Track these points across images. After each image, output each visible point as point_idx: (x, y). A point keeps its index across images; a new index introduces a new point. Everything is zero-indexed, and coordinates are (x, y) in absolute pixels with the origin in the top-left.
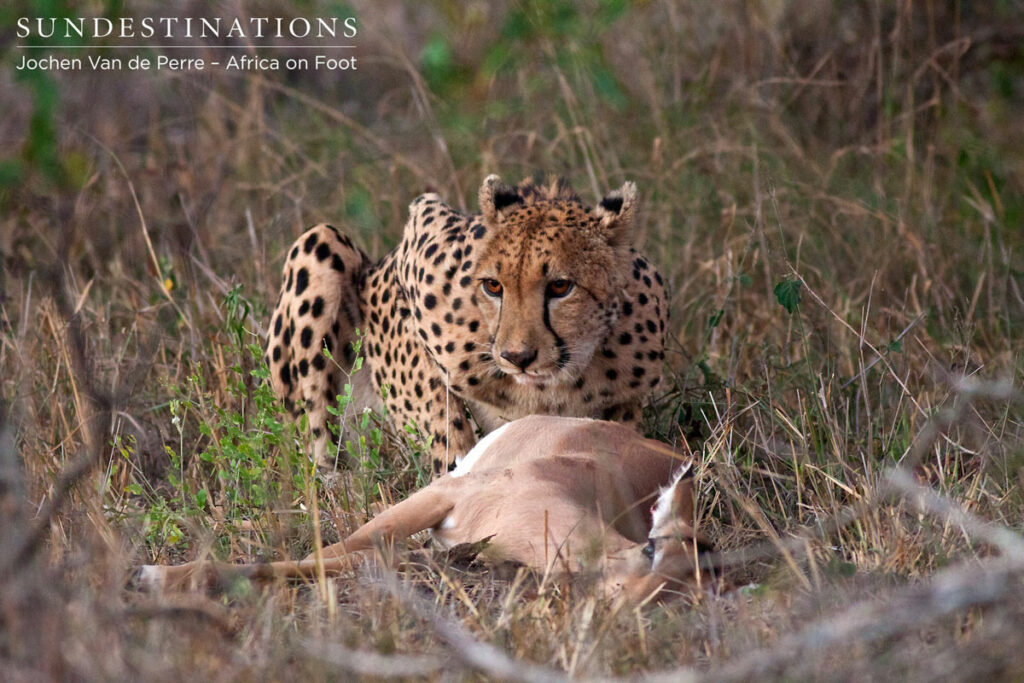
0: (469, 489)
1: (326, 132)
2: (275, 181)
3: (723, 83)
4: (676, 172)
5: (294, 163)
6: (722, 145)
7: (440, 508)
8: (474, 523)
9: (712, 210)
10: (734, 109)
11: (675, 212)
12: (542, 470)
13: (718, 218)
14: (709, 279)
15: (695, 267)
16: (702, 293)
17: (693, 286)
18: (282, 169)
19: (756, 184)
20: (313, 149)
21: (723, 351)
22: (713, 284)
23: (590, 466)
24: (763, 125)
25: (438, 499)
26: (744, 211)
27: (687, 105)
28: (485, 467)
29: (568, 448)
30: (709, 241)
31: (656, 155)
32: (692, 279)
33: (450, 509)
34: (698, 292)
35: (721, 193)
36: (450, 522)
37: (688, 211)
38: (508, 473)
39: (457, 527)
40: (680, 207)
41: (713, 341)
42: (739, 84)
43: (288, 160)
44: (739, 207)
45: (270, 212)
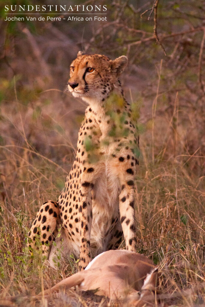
0: (89, 274)
1: (47, 166)
2: (32, 180)
3: (167, 156)
4: (152, 182)
5: (37, 175)
6: (166, 174)
7: (80, 280)
8: (90, 284)
9: (162, 194)
10: (170, 164)
11: (151, 194)
12: (111, 268)
13: (164, 196)
14: (161, 214)
15: (157, 211)
16: (159, 218)
17: (156, 216)
18: (34, 176)
19: (176, 186)
20: (43, 171)
21: (165, 236)
22: (163, 216)
23: (126, 268)
24: (178, 168)
25: (80, 277)
26: (172, 194)
27: (156, 162)
28: (94, 267)
29: (120, 262)
30: (161, 203)
31: (146, 177)
32: (156, 214)
33: (83, 280)
34: (157, 218)
35: (165, 188)
36: (83, 284)
37: (155, 194)
38: (100, 270)
39: (85, 285)
40: (153, 192)
41: (162, 233)
42: (171, 156)
43: (36, 174)
44: (171, 193)
45: (30, 190)
